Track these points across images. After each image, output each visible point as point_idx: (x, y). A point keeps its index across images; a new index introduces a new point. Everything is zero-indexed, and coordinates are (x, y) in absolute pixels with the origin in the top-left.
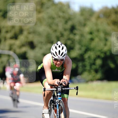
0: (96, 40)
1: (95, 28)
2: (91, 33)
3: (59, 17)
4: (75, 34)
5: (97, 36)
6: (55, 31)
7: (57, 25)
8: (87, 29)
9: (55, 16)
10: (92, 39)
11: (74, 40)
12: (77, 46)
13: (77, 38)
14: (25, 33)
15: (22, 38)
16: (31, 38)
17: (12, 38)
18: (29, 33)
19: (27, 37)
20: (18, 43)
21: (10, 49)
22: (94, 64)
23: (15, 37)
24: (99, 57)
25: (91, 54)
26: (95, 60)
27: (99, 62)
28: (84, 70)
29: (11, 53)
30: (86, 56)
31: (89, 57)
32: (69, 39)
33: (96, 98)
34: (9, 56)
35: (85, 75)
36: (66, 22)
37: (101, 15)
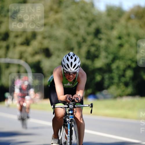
0: (126, 46)
1: (125, 32)
2: (120, 38)
3: (81, 18)
4: (100, 39)
5: (127, 42)
6: (76, 35)
7: (78, 28)
8: (115, 33)
9: (76, 17)
10: (121, 46)
11: (99, 46)
12: (103, 54)
13: (103, 43)
14: (39, 38)
15: (35, 44)
16: (46, 43)
17: (22, 44)
18: (44, 38)
19: (41, 43)
20: (30, 49)
21: (21, 58)
22: (123, 76)
23: (27, 43)
24: (129, 67)
25: (120, 64)
26: (124, 71)
27: (129, 73)
28: (111, 84)
29: (22, 62)
30: (114, 66)
31: (118, 68)
32: (93, 45)
33: (126, 117)
34: (19, 66)
35: (113, 89)
36: (89, 24)
37: (133, 16)
